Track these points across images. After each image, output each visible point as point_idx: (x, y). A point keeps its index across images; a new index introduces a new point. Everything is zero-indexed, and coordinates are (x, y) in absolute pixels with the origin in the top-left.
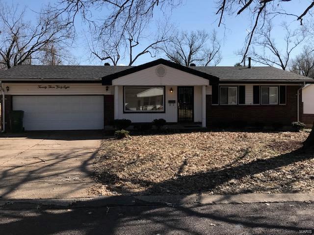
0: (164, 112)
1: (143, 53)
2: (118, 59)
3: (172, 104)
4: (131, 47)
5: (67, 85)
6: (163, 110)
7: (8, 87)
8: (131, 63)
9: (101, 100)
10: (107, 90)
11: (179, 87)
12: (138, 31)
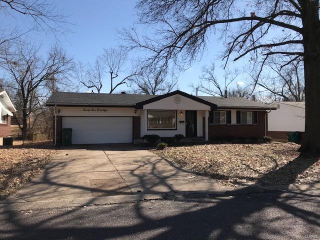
0: (176, 129)
1: (120, 84)
2: (101, 87)
3: (182, 124)
4: (112, 78)
5: (105, 108)
6: (175, 128)
7: (59, 110)
8: (112, 90)
9: (130, 120)
10: (135, 112)
11: (187, 111)
12: (117, 67)
